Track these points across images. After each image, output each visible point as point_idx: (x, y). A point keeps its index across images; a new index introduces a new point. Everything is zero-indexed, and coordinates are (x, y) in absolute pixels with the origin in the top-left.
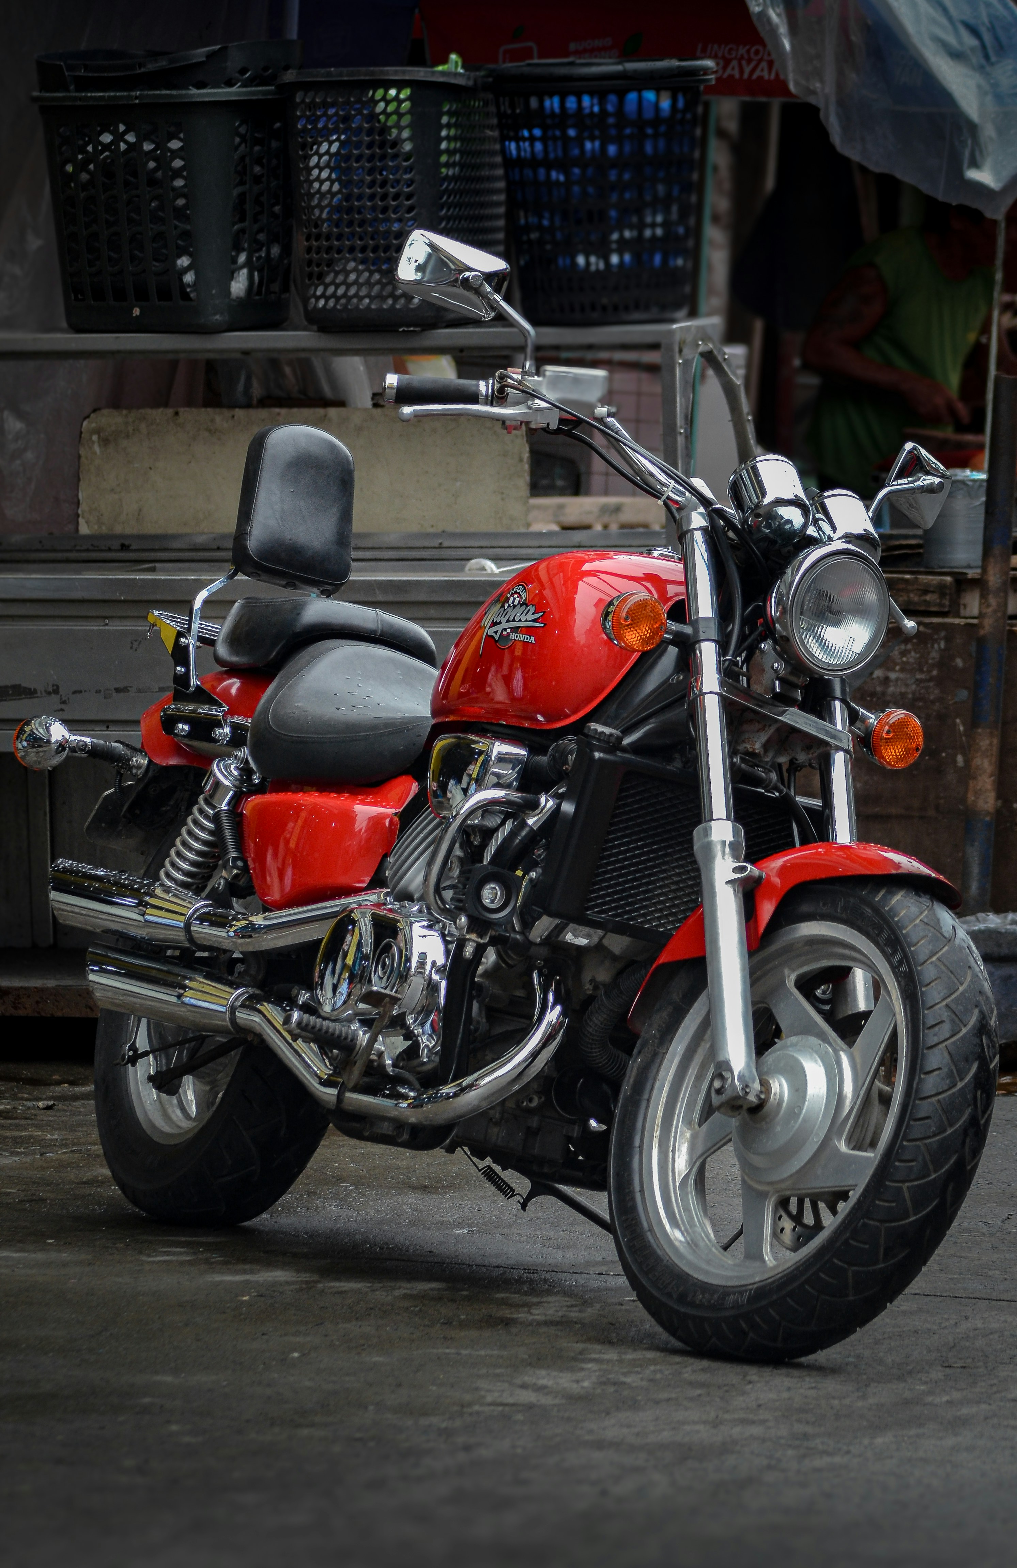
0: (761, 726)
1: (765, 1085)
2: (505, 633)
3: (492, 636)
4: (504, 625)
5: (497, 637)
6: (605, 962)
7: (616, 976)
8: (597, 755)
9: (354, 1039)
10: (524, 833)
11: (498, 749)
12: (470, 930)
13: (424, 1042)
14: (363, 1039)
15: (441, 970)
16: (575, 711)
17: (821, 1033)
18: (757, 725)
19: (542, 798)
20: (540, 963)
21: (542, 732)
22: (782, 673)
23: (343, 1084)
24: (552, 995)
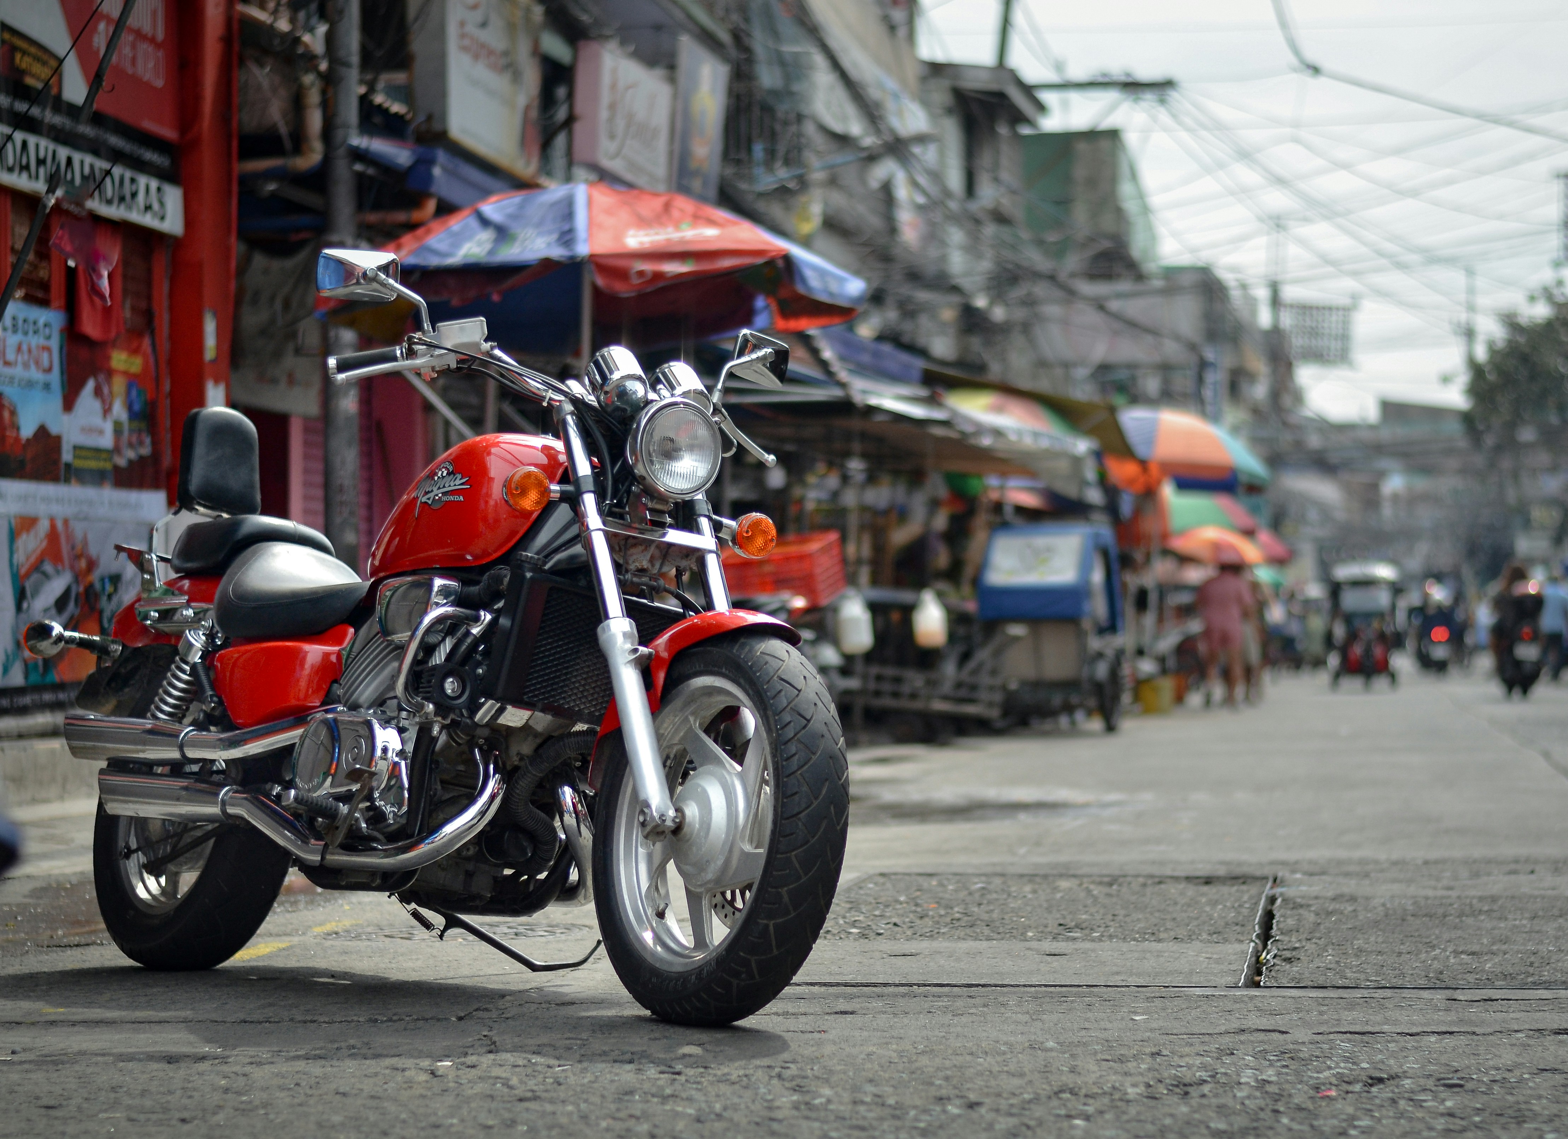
0: (643, 547)
1: (679, 811)
3: (426, 503)
4: (435, 492)
5: (430, 502)
6: (530, 738)
7: (537, 750)
8: (529, 575)
9: (337, 809)
10: (469, 640)
11: (438, 582)
12: (436, 714)
13: (388, 809)
14: (344, 809)
15: (401, 753)
16: (495, 551)
17: (719, 762)
18: (641, 548)
19: (482, 613)
20: (481, 741)
21: (471, 567)
22: (650, 505)
23: (326, 846)
24: (492, 767)
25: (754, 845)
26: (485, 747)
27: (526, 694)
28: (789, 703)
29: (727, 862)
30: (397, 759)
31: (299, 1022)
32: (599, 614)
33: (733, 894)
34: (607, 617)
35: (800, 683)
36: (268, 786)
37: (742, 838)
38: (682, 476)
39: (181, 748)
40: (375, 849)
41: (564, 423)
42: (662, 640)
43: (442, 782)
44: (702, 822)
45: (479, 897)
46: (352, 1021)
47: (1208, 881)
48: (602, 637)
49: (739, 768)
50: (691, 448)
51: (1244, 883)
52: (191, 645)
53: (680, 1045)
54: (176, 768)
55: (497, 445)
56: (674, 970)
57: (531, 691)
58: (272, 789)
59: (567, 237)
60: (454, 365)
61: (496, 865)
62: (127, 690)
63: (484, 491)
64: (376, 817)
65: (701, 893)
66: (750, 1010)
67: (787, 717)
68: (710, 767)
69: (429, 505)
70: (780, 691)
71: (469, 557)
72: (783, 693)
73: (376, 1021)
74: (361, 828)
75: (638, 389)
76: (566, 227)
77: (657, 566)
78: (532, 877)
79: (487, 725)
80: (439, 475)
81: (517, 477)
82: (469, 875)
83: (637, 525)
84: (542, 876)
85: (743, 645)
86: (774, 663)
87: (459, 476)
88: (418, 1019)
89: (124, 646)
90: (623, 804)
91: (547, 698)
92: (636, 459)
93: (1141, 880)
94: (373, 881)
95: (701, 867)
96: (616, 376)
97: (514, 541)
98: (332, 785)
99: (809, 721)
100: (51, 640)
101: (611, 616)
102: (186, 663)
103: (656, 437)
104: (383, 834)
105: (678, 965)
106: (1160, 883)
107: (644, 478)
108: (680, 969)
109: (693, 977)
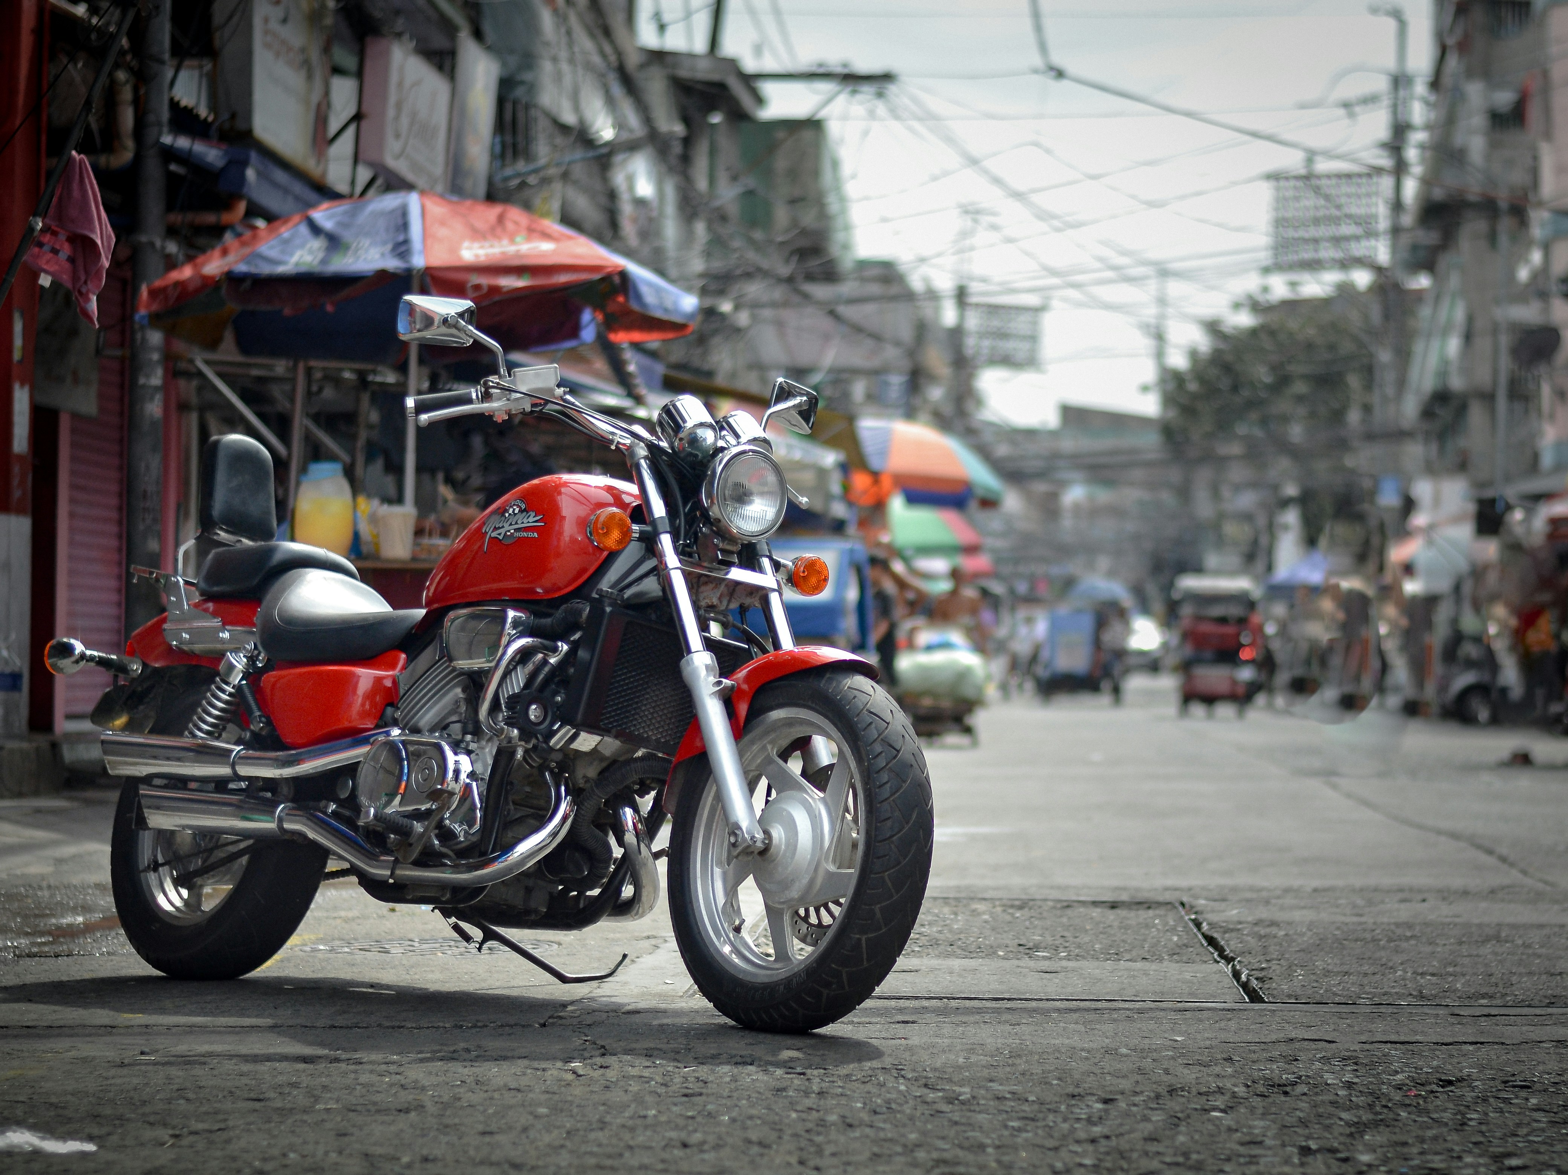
0: (714, 585)
1: (767, 833)
4: (507, 527)
5: (501, 537)
6: (595, 763)
7: (601, 773)
8: (608, 609)
9: (412, 827)
10: (547, 669)
11: (511, 614)
12: (520, 739)
13: (457, 828)
14: (419, 827)
15: (472, 775)
16: (566, 587)
17: (802, 789)
18: (711, 586)
19: (560, 644)
20: (553, 765)
21: (542, 600)
22: (721, 545)
23: (396, 861)
24: (563, 788)
25: (837, 865)
26: (556, 770)
27: (602, 720)
28: (879, 735)
29: (812, 882)
30: (468, 781)
31: (388, 1027)
32: (681, 648)
33: (807, 911)
34: (689, 651)
35: (888, 717)
36: (323, 803)
37: (827, 859)
38: (754, 519)
39: (233, 766)
40: (445, 865)
41: (638, 466)
42: (742, 674)
43: (514, 803)
44: (788, 845)
45: (536, 911)
46: (438, 1027)
47: (1114, 906)
48: (686, 671)
49: (821, 795)
50: (762, 494)
51: (1149, 908)
52: (231, 667)
53: (780, 1049)
54: (220, 784)
55: (566, 484)
56: (759, 981)
57: (607, 718)
58: (326, 807)
59: (402, 248)
60: (528, 409)
61: (551, 882)
62: (141, 707)
63: (557, 528)
64: (446, 835)
65: (783, 909)
66: (833, 1018)
67: (878, 748)
68: (794, 793)
70: (871, 723)
71: (539, 590)
72: (873, 726)
73: (461, 1026)
74: (434, 845)
75: (708, 437)
76: (401, 237)
77: (725, 603)
78: (581, 893)
79: (560, 750)
80: (511, 511)
81: (602, 519)
82: (529, 890)
83: (706, 564)
84: (596, 892)
85: (830, 680)
86: (863, 698)
87: (533, 514)
88: (502, 1026)
89: (145, 665)
90: (699, 826)
91: (620, 725)
92: (712, 502)
93: (1050, 904)
94: (443, 896)
95: (786, 885)
96: (689, 424)
97: (585, 577)
98: (401, 804)
99: (898, 751)
100: (73, 659)
101: (693, 650)
102: (227, 683)
103: (730, 482)
104: (452, 850)
105: (763, 977)
106: (1068, 907)
107: (719, 521)
108: (766, 980)
109: (782, 987)
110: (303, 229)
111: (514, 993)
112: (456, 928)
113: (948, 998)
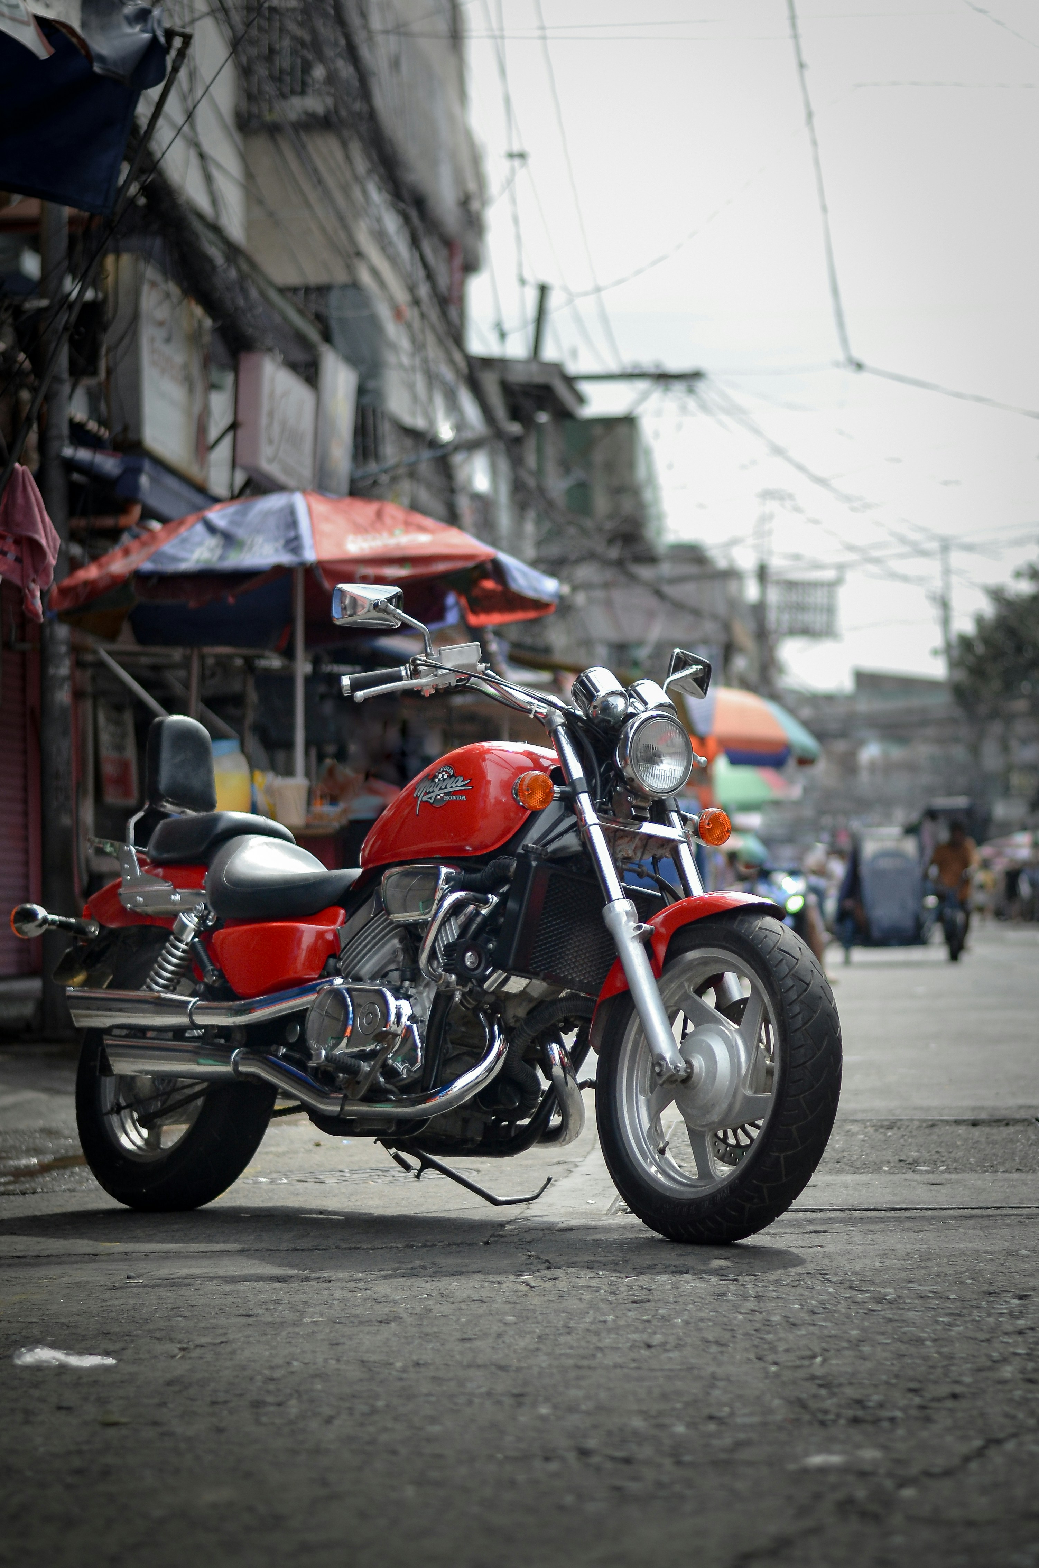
0: (629, 839)
1: (688, 1063)
2: (439, 797)
3: (427, 802)
4: (437, 792)
5: (432, 801)
6: (524, 1004)
7: (529, 1013)
8: (534, 864)
9: (359, 1066)
10: (479, 919)
11: (444, 870)
12: (458, 984)
13: (400, 1066)
14: (365, 1067)
15: (412, 1018)
16: (493, 844)
17: (718, 1021)
18: (626, 840)
19: (490, 896)
20: (487, 1006)
21: (470, 857)
22: (634, 802)
23: (345, 1097)
24: (496, 1027)
25: (753, 1090)
26: (489, 1011)
27: (531, 965)
28: (790, 971)
29: (731, 1107)
30: (409, 1023)
31: (345, 1249)
32: (602, 896)
33: (725, 1133)
34: (610, 900)
35: (798, 954)
36: (274, 1047)
37: (744, 1085)
38: (663, 778)
39: (190, 1016)
40: (390, 1100)
41: (556, 733)
42: (659, 918)
43: (452, 1043)
44: (708, 1072)
45: (472, 1140)
46: (391, 1248)
47: (975, 1124)
48: (609, 917)
49: (737, 1027)
50: (671, 755)
51: (1007, 1124)
52: (184, 926)
53: (709, 1259)
54: (178, 1032)
55: (489, 751)
56: (685, 1197)
57: (536, 963)
58: (277, 1050)
59: (293, 544)
60: (454, 684)
61: (485, 1113)
62: (99, 965)
63: (483, 792)
64: (390, 1073)
65: (705, 1132)
66: (754, 1230)
67: (789, 982)
68: (712, 1026)
69: (431, 804)
70: (782, 960)
71: (468, 848)
72: (784, 962)
73: (412, 1246)
74: (379, 1082)
75: (619, 704)
76: (292, 534)
77: (639, 854)
78: (512, 1123)
79: (493, 992)
80: (440, 777)
81: (526, 782)
82: (466, 1121)
83: (620, 820)
84: (526, 1121)
85: (742, 922)
86: (775, 937)
87: (461, 779)
88: (449, 1245)
89: (102, 927)
90: (624, 1058)
91: (547, 969)
92: (626, 763)
93: (917, 1123)
94: (388, 1128)
95: (707, 1109)
96: (602, 693)
97: (510, 835)
98: (347, 1046)
99: (808, 985)
100: (37, 923)
101: (614, 899)
102: (181, 941)
103: (641, 743)
104: (396, 1087)
105: (689, 1194)
106: (933, 1125)
107: (632, 780)
108: (692, 1197)
109: (707, 1203)
110: (200, 528)
111: (453, 1215)
112: (397, 1158)
113: (850, 1210)
